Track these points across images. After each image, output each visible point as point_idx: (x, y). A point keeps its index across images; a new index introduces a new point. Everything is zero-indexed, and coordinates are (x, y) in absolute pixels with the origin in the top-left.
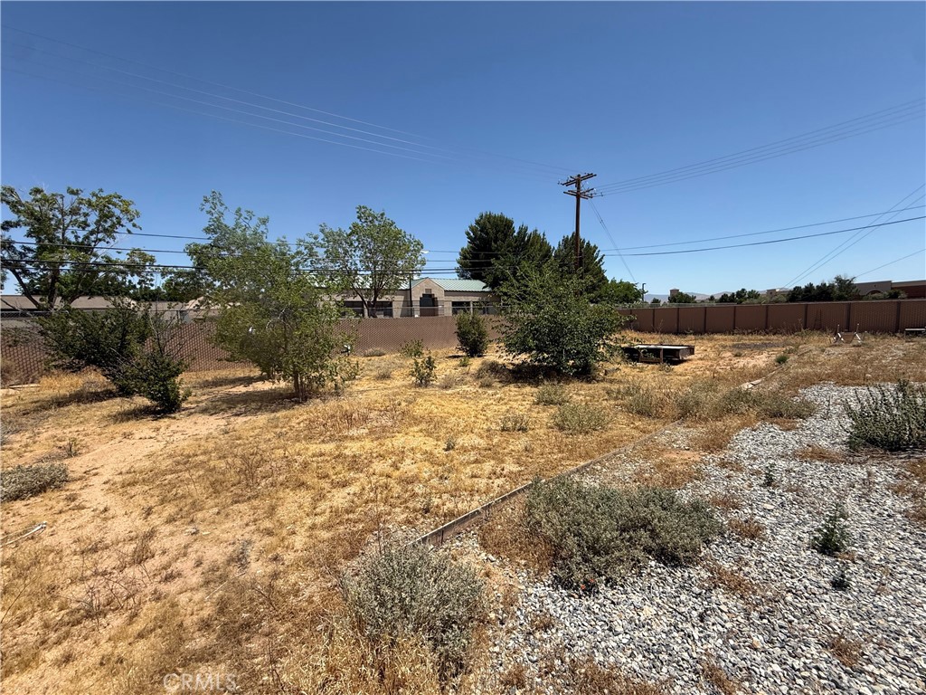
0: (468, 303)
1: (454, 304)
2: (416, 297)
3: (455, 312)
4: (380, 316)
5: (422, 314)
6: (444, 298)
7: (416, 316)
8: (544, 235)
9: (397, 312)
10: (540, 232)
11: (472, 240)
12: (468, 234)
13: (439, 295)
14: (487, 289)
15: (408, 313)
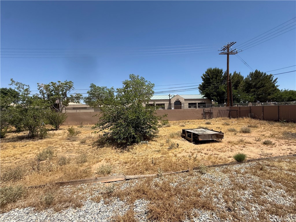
0: (195, 104)
1: (189, 104)
2: (173, 102)
3: (189, 107)
4: (160, 109)
5: (175, 108)
6: (184, 102)
7: (173, 109)
8: (240, 73)
9: (166, 107)
10: (237, 72)
11: (204, 80)
12: (202, 77)
13: (182, 101)
14: (205, 98)
15: (170, 108)
